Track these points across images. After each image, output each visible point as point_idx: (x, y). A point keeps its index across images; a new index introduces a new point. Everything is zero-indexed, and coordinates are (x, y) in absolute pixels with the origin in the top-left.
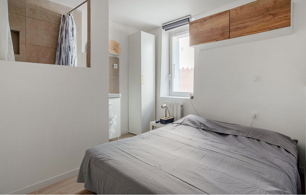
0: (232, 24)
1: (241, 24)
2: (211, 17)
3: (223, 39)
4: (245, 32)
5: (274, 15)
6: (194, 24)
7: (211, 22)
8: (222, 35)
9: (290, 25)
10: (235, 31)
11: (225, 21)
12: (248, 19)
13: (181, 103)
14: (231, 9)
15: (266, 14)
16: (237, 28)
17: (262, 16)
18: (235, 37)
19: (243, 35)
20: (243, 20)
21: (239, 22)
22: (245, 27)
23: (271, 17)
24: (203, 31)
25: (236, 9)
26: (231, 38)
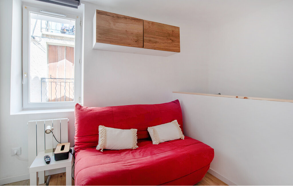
1: (153, 38)
2: (126, 18)
3: (138, 47)
4: (156, 47)
5: (172, 41)
6: (103, 16)
7: (125, 23)
8: (136, 42)
9: (180, 52)
10: (148, 42)
11: (138, 29)
12: (157, 36)
13: (67, 120)
14: (145, 20)
15: (169, 38)
16: (150, 41)
17: (166, 38)
18: (148, 48)
19: (155, 49)
20: (154, 35)
21: (151, 36)
22: (156, 42)
23: (171, 42)
24: (116, 30)
25: (149, 22)
26: (145, 48)
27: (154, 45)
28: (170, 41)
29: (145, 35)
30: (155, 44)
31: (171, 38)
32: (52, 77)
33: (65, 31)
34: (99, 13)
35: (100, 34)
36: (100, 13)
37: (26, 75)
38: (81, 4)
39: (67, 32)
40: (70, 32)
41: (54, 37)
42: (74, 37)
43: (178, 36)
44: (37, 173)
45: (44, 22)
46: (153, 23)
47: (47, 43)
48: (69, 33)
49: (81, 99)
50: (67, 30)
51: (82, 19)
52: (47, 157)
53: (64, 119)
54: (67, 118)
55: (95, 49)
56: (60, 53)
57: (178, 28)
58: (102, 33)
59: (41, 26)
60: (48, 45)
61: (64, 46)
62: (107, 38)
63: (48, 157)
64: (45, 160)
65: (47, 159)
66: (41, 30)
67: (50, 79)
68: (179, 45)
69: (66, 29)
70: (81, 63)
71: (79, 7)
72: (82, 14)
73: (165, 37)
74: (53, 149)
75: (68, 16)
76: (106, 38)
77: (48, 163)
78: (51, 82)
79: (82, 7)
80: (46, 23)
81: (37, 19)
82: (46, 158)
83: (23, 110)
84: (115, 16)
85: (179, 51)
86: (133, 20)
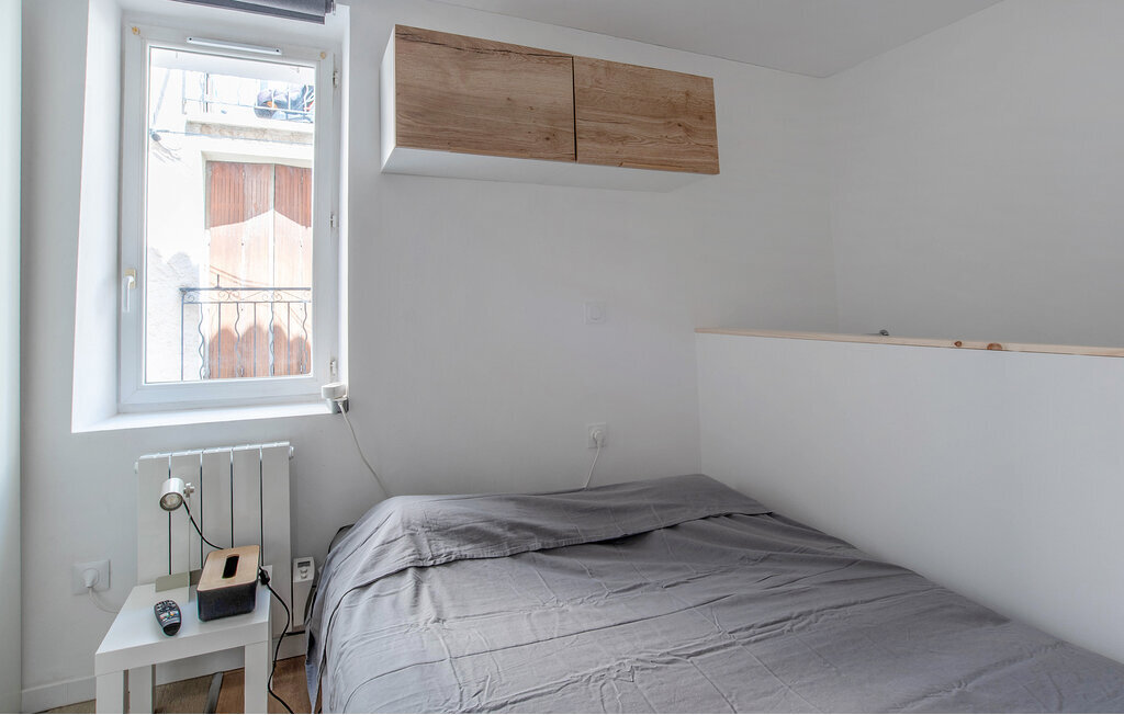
0: (584, 111)
1: (610, 121)
2: (505, 50)
4: (625, 156)
5: (687, 130)
7: (504, 71)
8: (548, 139)
9: (718, 172)
10: (593, 140)
11: (553, 89)
12: (628, 113)
13: (287, 448)
14: (579, 58)
15: (672, 120)
16: (600, 133)
17: (662, 121)
18: (594, 163)
19: (621, 165)
20: (616, 112)
21: (605, 114)
22: (624, 139)
23: (683, 134)
24: (468, 96)
25: (593, 64)
26: (582, 162)
27: (616, 148)
28: (679, 133)
29: (581, 112)
30: (619, 146)
31: (680, 120)
32: (222, 285)
33: (273, 108)
34: (405, 35)
35: (411, 114)
36: (410, 37)
37: (131, 279)
38: (338, 6)
39: (280, 112)
40: (289, 110)
41: (232, 133)
42: (310, 128)
43: (707, 114)
44: (126, 673)
45: (196, 78)
46: (610, 67)
47: (203, 154)
48: (287, 113)
49: (337, 367)
50: (279, 104)
51: (341, 62)
52: (167, 606)
53: (275, 445)
54: (287, 443)
55: (390, 174)
56: (254, 192)
57: (708, 82)
58: (417, 111)
59: (184, 93)
60: (208, 162)
61: (268, 165)
62: (437, 130)
63: (172, 609)
64: (160, 620)
65: (167, 614)
66: (183, 106)
67: (216, 292)
68: (714, 146)
69: (277, 98)
70: (338, 225)
71: (328, 16)
72: (340, 45)
73: (660, 117)
74: (191, 573)
75: (290, 52)
76: (432, 130)
77: (171, 630)
78: (220, 303)
79: (339, 19)
80: (203, 80)
81: (170, 68)
82: (164, 610)
83: (120, 411)
84: (465, 45)
85: (713, 169)
86: (536, 59)
